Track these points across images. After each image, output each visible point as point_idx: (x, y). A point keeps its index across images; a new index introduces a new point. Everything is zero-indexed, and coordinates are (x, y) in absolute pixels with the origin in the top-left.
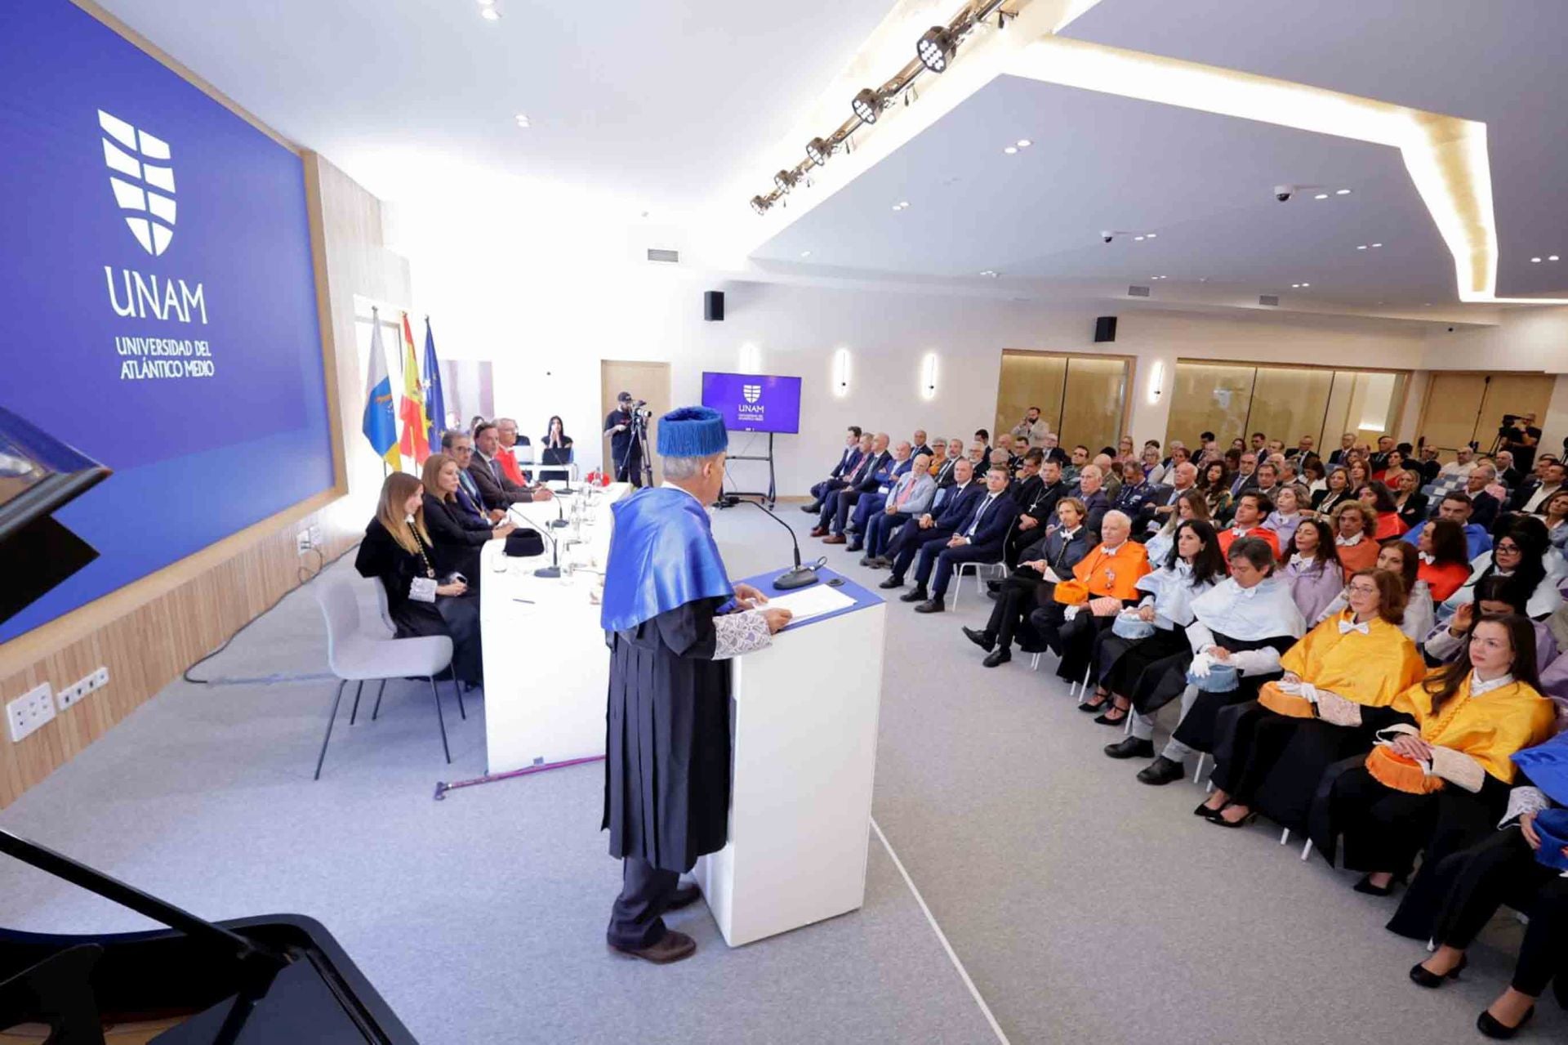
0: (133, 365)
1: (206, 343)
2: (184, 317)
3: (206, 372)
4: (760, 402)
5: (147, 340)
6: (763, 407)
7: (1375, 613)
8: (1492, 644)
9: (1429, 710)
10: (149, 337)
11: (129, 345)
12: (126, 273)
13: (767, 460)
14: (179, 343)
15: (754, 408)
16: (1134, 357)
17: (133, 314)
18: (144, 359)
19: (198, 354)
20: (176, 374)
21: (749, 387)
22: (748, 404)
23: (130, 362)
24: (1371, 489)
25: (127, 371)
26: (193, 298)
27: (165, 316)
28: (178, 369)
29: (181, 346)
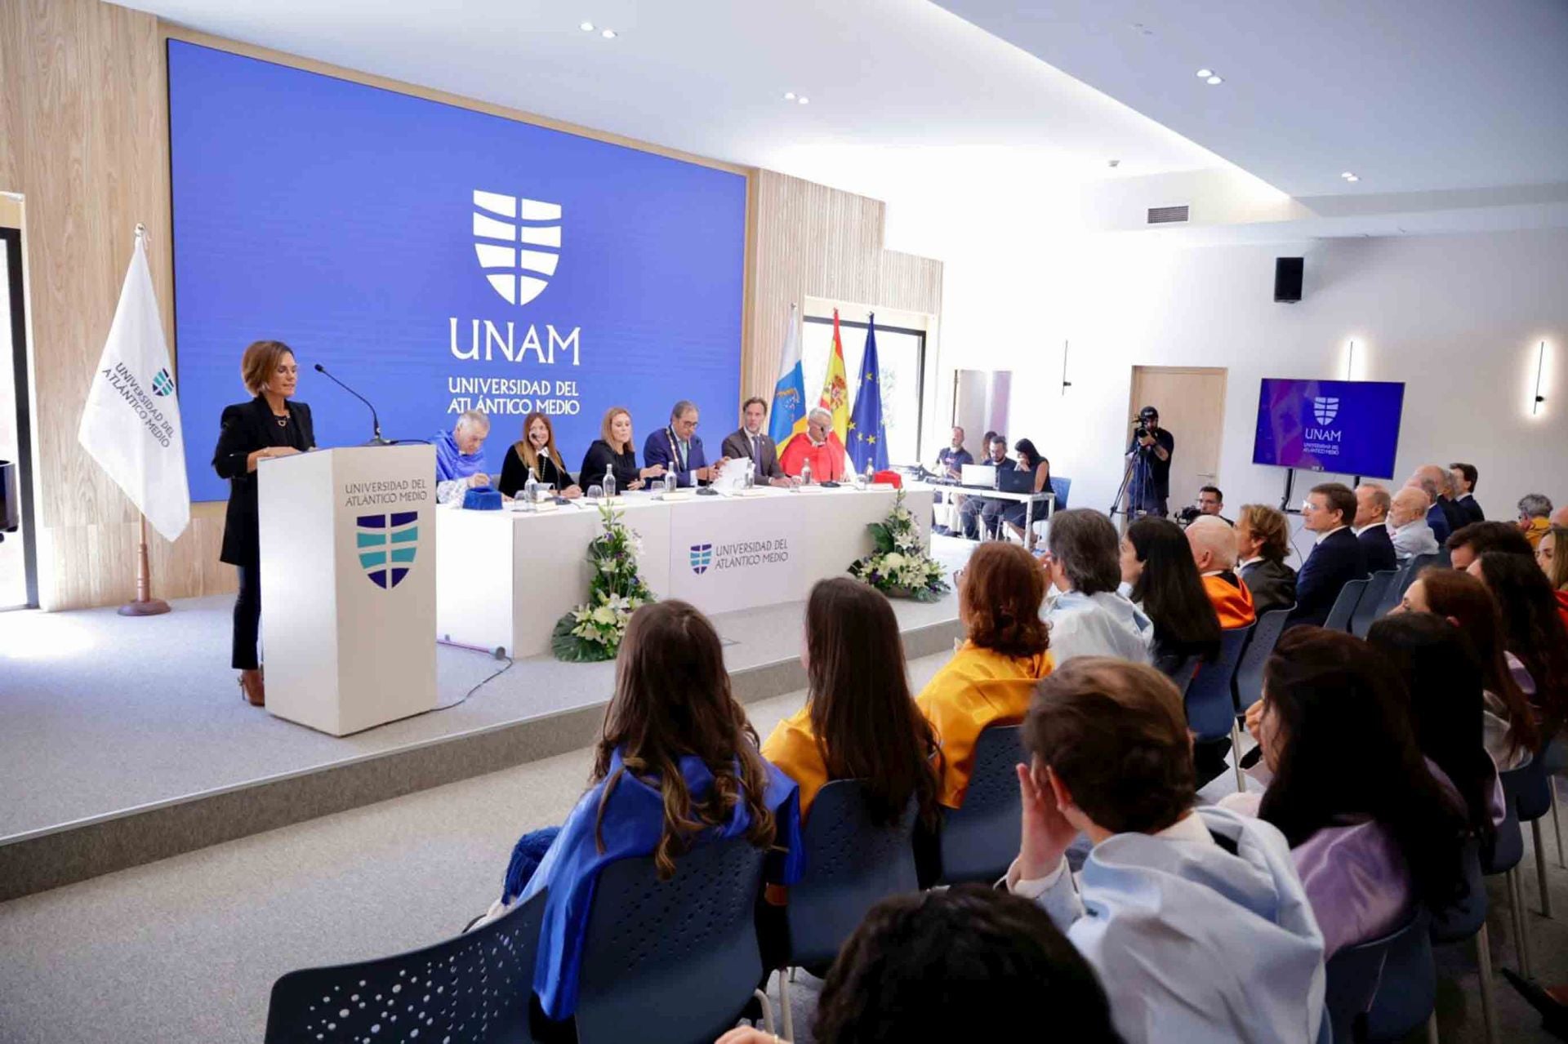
0: (466, 403)
1: (574, 383)
2: (547, 357)
3: (567, 407)
5: (489, 380)
6: (1339, 433)
10: (492, 378)
11: (463, 385)
12: (476, 324)
14: (532, 385)
15: (1327, 434)
17: (476, 357)
18: (481, 396)
19: (558, 394)
21: (1323, 399)
22: (1319, 427)
23: (462, 400)
25: (457, 407)
26: (564, 341)
27: (519, 359)
28: (525, 406)
29: (535, 386)
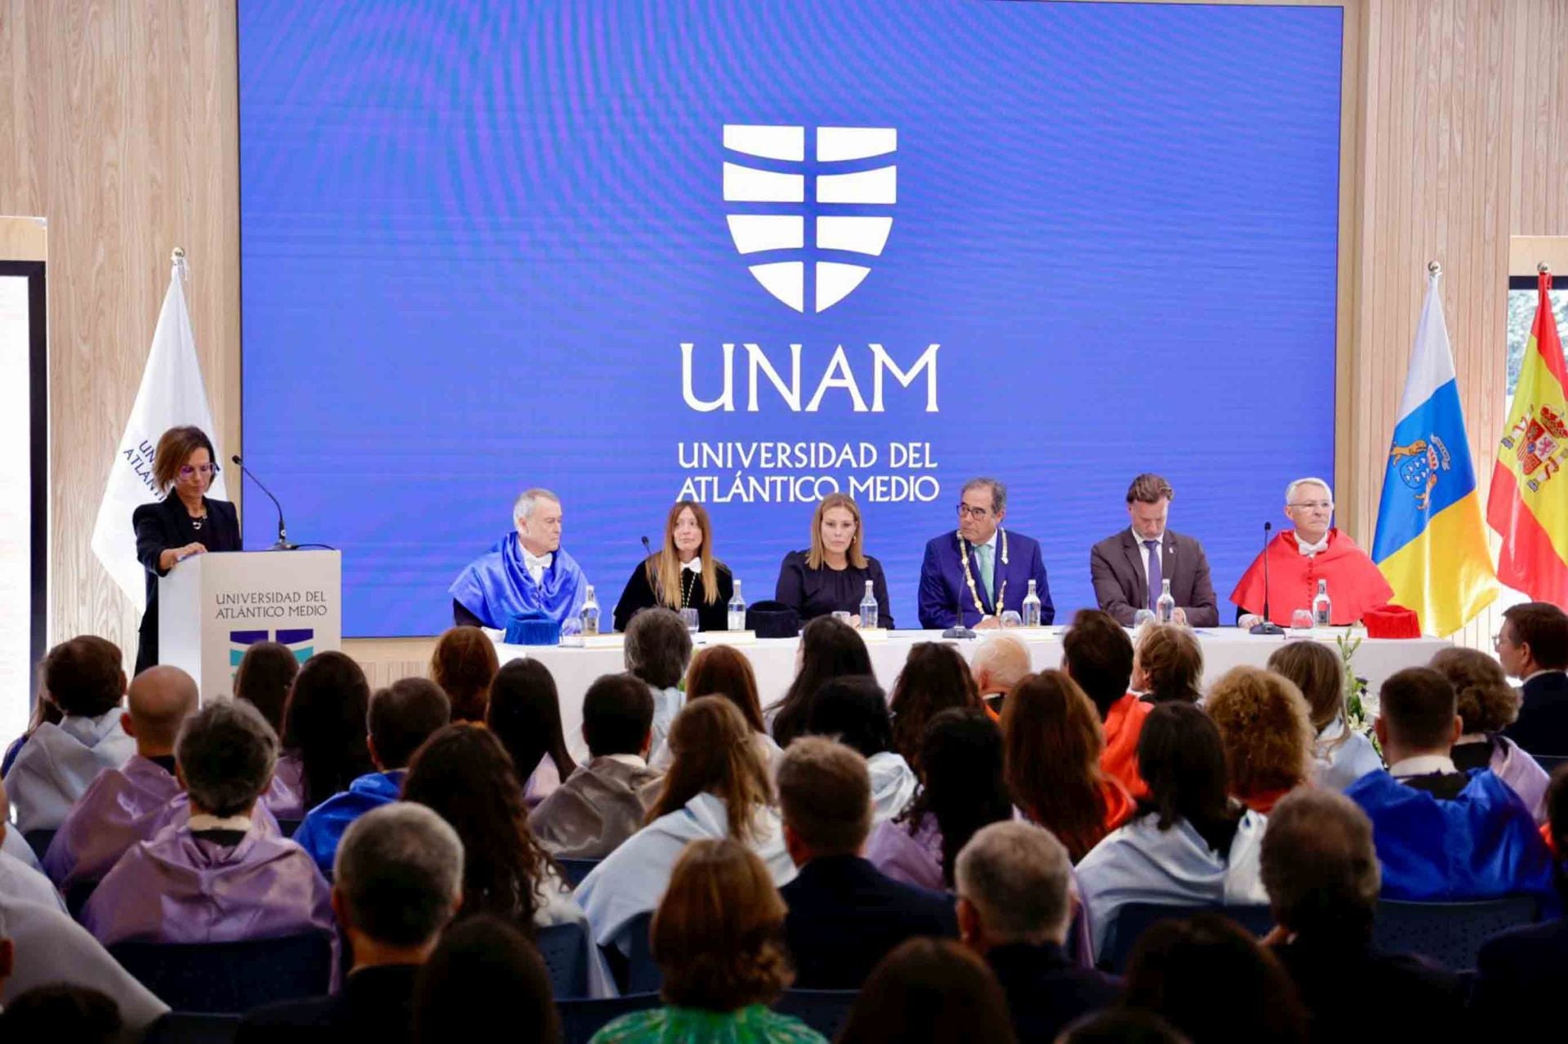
0: (709, 485)
1: (927, 445)
2: (868, 399)
3: (912, 489)
5: (755, 445)
10: (761, 439)
11: (705, 453)
12: (729, 348)
14: (839, 449)
17: (729, 407)
18: (739, 473)
19: (893, 465)
23: (703, 479)
25: (692, 491)
26: (906, 370)
27: (813, 406)
29: (847, 453)
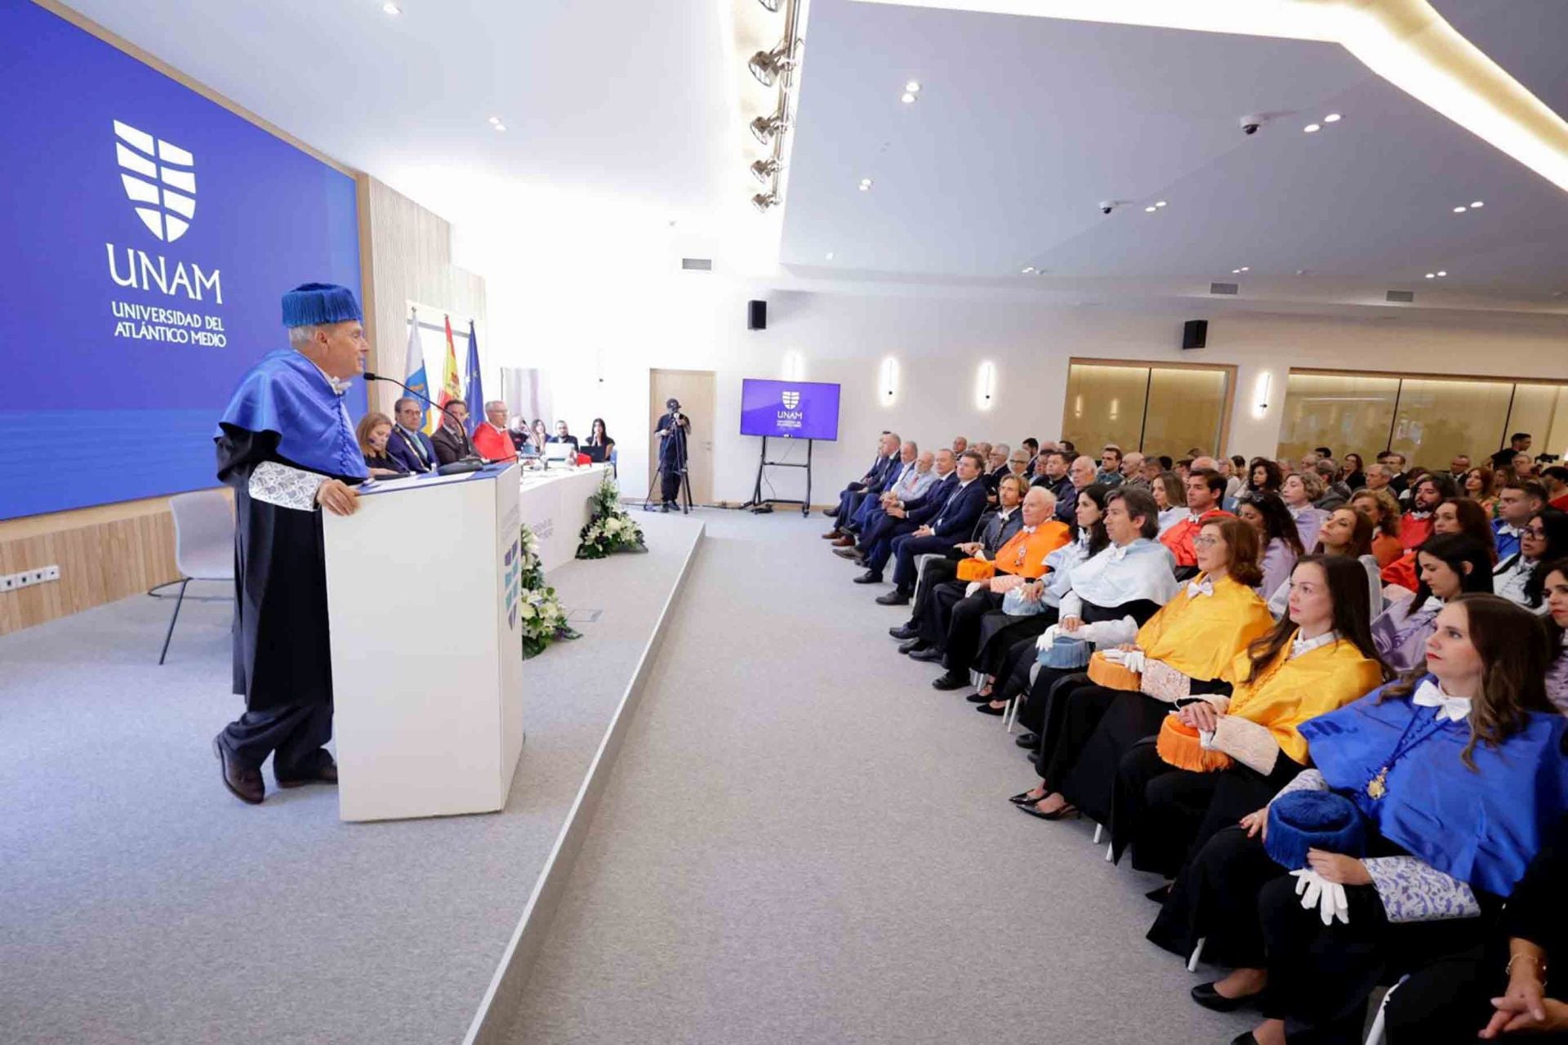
0: (130, 327)
1: (219, 320)
2: (195, 294)
3: (216, 340)
4: (798, 409)
5: (149, 309)
6: (801, 414)
7: (1224, 571)
8: (1306, 589)
9: (1245, 679)
10: (151, 306)
11: (126, 310)
12: (131, 252)
13: (805, 466)
14: (186, 317)
15: (792, 415)
16: (1235, 367)
17: (135, 285)
18: (143, 323)
19: (208, 327)
20: (179, 339)
21: (788, 393)
22: (787, 410)
23: (127, 324)
24: (1434, 485)
25: (122, 330)
26: (208, 280)
27: (173, 292)
28: (182, 336)
29: (189, 319)
